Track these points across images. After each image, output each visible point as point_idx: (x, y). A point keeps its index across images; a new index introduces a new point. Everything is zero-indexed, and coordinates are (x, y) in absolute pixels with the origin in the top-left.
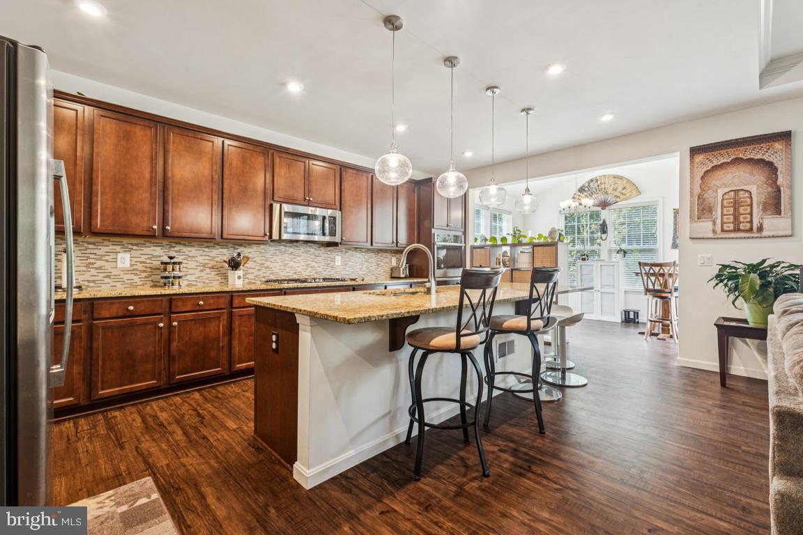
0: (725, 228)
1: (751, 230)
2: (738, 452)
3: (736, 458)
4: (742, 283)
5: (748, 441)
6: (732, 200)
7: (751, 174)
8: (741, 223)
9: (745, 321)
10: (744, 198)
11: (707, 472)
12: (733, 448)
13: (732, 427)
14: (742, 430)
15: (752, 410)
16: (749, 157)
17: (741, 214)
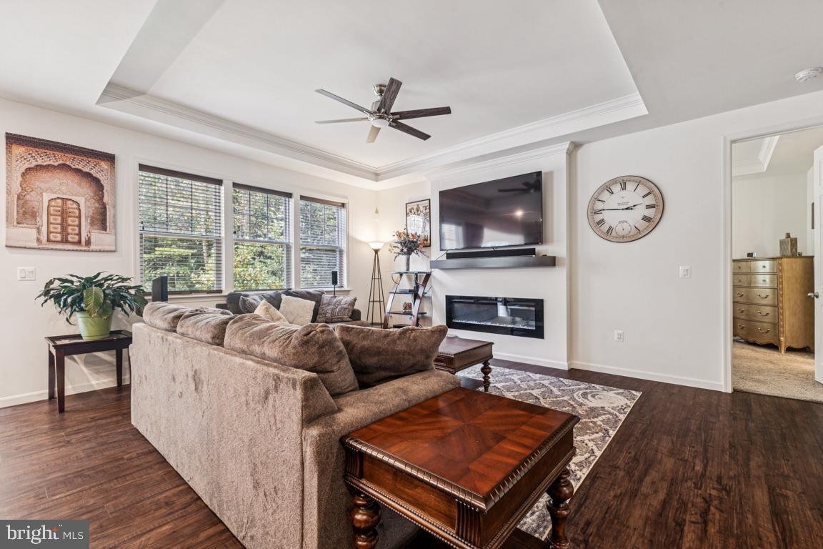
0: (52, 238)
1: (79, 242)
2: (124, 463)
3: (127, 469)
4: (88, 297)
5: (123, 449)
6: (60, 209)
7: (80, 185)
8: (69, 234)
9: (79, 336)
10: (72, 208)
11: (116, 498)
12: (118, 463)
13: (102, 444)
14: (111, 443)
15: (104, 421)
16: (77, 167)
17: (69, 225)
